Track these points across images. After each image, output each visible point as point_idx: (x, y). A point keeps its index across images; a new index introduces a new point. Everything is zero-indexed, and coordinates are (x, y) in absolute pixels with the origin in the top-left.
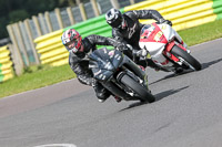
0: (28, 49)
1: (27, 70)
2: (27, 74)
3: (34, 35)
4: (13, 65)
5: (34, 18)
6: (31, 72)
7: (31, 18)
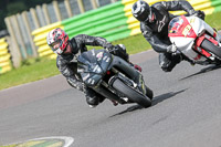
0: (26, 41)
1: (24, 63)
2: (25, 66)
3: (32, 27)
4: (11, 58)
5: (32, 10)
6: (28, 64)
7: (28, 10)
